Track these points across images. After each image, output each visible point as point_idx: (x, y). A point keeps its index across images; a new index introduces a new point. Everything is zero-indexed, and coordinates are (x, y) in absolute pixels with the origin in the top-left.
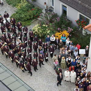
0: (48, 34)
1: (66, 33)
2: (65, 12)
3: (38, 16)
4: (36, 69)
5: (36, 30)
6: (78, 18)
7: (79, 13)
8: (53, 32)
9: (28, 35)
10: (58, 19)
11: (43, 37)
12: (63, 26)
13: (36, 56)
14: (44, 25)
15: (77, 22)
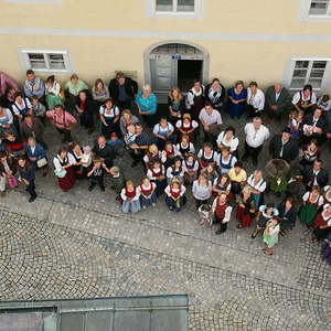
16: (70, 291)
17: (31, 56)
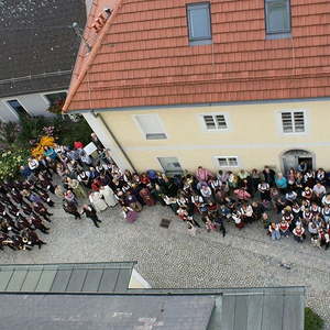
0: (22, 163)
1: (47, 140)
2: (20, 110)
4: (45, 230)
6: (47, 103)
7: (42, 95)
8: (27, 155)
10: (19, 128)
11: (18, 174)
13: (28, 211)
14: (5, 155)
15: (50, 109)
16: (243, 283)
17: (220, 159)
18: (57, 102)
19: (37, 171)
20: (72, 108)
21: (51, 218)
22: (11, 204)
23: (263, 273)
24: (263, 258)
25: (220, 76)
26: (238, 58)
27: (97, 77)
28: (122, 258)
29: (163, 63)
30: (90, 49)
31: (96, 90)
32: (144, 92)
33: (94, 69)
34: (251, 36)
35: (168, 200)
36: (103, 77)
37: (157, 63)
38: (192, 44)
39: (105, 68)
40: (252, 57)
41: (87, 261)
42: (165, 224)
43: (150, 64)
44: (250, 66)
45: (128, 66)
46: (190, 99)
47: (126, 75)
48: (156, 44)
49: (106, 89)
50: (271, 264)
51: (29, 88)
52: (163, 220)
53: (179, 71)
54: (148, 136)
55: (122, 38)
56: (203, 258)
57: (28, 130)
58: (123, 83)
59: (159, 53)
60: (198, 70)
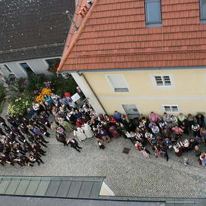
0: (28, 106)
1: (46, 91)
2: (28, 69)
3: (4, 95)
5: (13, 111)
6: (47, 65)
7: (44, 59)
8: (32, 100)
9: (7, 123)
10: (27, 82)
11: (26, 113)
12: (37, 85)
14: (17, 100)
15: (49, 70)
16: (180, 195)
17: (165, 107)
18: (53, 65)
19: (38, 112)
20: (64, 69)
21: (47, 144)
22: (20, 134)
23: (194, 188)
24: (195, 177)
25: (167, 49)
26: (180, 36)
27: (82, 48)
28: (95, 174)
29: (127, 39)
30: (77, 29)
31: (80, 57)
32: (114, 59)
33: (80, 42)
34: (189, 21)
35: (128, 135)
36: (86, 48)
37: (123, 39)
38: (148, 26)
39: (87, 42)
40: (190, 36)
41: (71, 175)
42: (126, 151)
43: (119, 40)
44: (188, 43)
45: (103, 41)
46: (146, 65)
47: (101, 47)
48: (122, 26)
49: (88, 57)
50: (200, 182)
51: (35, 55)
52: (125, 148)
53: (138, 45)
54: (116, 89)
55: (99, 22)
56: (152, 175)
57: (33, 83)
58: (99, 52)
59: (125, 32)
60: (151, 44)
